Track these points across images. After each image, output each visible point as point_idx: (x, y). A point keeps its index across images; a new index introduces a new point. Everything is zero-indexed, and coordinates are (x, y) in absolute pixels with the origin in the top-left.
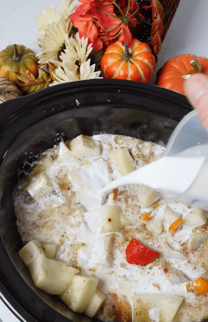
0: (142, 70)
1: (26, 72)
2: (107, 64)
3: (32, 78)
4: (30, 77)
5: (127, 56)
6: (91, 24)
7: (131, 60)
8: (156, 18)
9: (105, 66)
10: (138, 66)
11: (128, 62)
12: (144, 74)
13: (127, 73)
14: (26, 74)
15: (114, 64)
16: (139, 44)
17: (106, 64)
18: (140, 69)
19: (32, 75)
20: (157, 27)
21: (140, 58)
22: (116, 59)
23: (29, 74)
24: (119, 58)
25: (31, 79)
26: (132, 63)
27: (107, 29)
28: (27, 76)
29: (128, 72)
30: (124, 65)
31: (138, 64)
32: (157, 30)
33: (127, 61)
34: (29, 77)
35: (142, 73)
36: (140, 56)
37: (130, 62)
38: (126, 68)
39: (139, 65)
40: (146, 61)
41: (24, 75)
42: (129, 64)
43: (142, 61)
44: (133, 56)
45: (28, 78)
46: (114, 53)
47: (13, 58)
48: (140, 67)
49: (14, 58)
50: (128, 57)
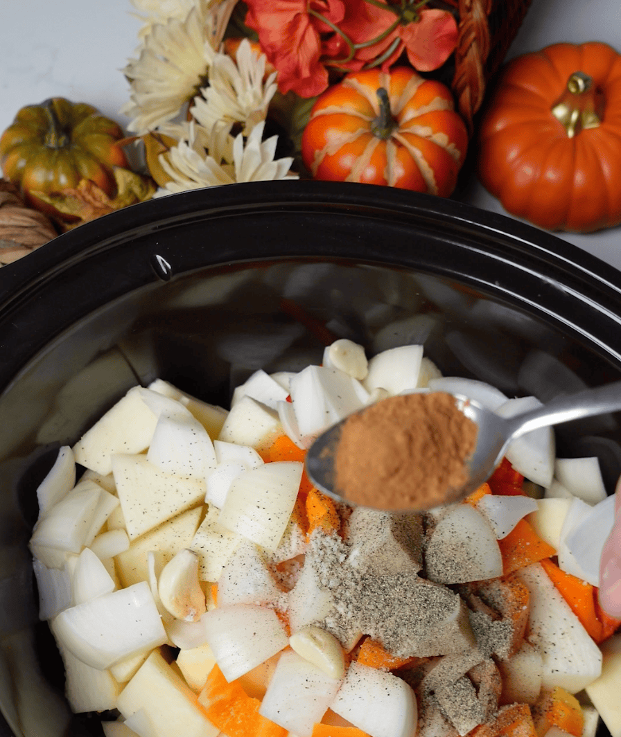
0: (431, 166)
1: (79, 187)
2: (325, 148)
3: (100, 201)
4: (94, 198)
5: (384, 124)
6: (304, 22)
7: (395, 135)
8: (469, 9)
9: (317, 152)
10: (418, 153)
11: (389, 142)
12: (436, 176)
13: (385, 177)
14: (80, 192)
15: (346, 148)
16: (419, 88)
17: (321, 148)
18: (424, 164)
19: (98, 192)
20: (473, 35)
21: (423, 131)
22: (353, 131)
23: (89, 190)
24: (360, 130)
25: (98, 204)
26: (400, 145)
27: (354, 42)
28: (83, 197)
29: (388, 172)
30: (376, 150)
31: (418, 147)
32: (471, 45)
33: (384, 140)
34: (89, 197)
35: (429, 174)
36: (424, 125)
37: (395, 141)
38: (381, 161)
39: (422, 150)
40: (441, 139)
41: (75, 196)
42: (392, 149)
43: (431, 139)
44: (402, 122)
45: (89, 202)
46: (344, 114)
47: (50, 143)
48: (425, 157)
49: (52, 140)
50: (387, 126)
